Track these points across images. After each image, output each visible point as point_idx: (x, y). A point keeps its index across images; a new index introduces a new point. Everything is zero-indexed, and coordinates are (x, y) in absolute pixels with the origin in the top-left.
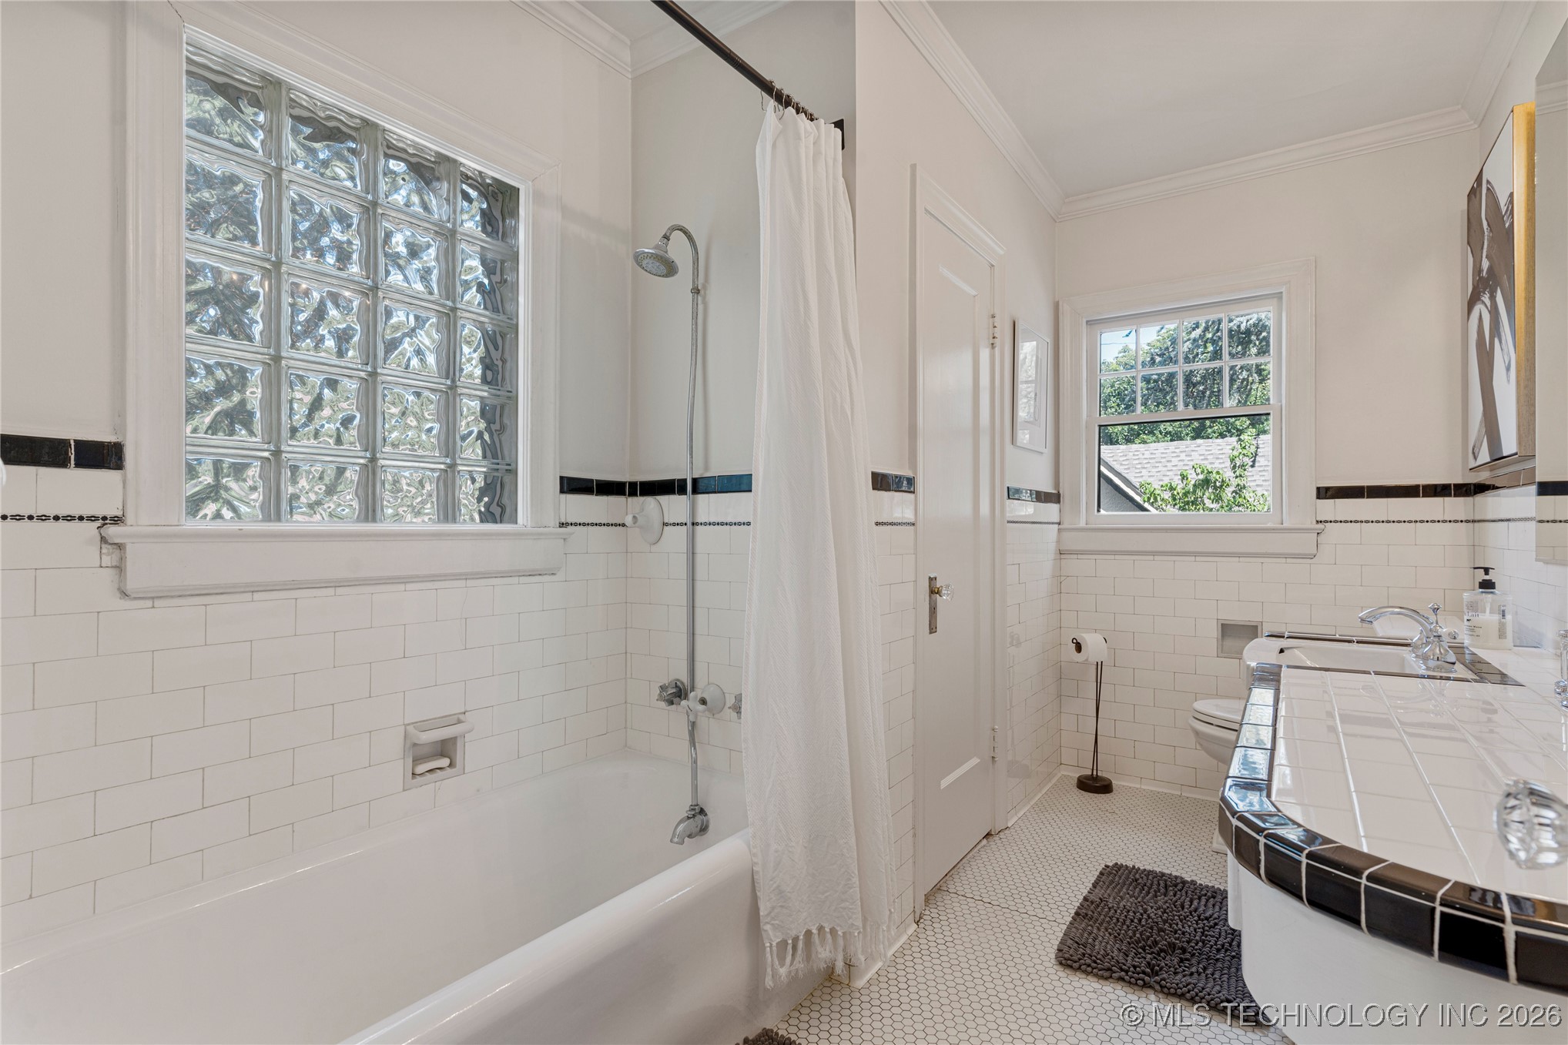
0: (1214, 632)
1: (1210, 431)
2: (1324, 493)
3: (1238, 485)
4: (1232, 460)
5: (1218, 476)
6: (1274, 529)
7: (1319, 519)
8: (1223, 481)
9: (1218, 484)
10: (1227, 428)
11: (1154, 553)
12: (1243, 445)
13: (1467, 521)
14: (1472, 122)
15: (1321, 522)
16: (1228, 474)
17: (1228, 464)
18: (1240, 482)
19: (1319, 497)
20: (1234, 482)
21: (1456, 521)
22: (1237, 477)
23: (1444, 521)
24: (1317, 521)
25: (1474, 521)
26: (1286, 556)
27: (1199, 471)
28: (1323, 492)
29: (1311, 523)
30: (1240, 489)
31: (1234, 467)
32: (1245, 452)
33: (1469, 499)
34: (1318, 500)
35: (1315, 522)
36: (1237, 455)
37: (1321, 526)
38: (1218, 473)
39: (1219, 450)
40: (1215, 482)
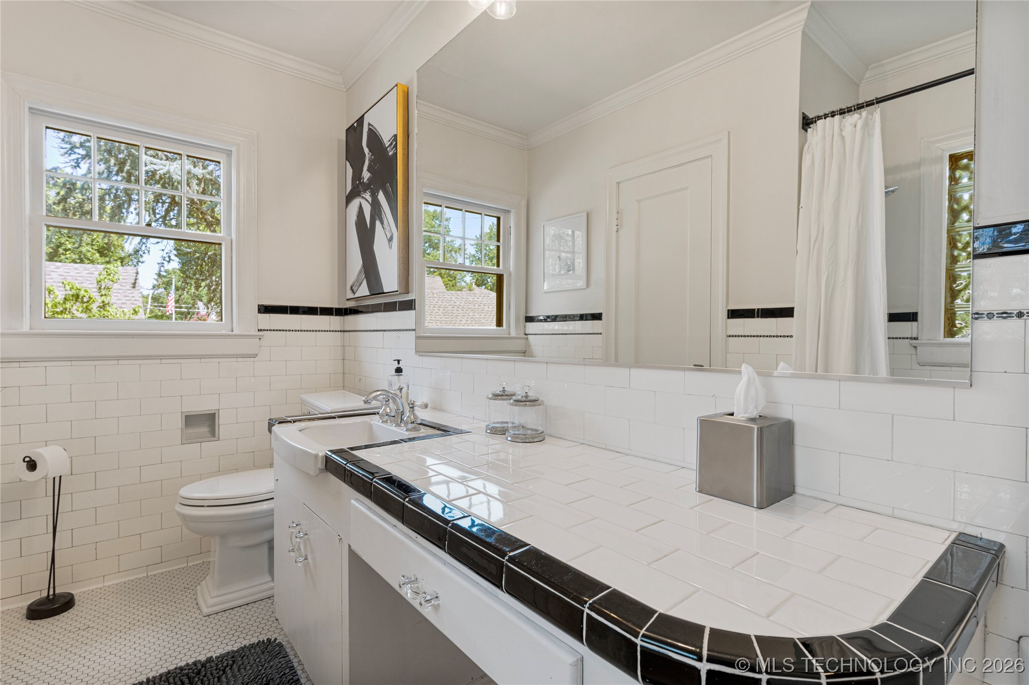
0: (179, 422)
1: (63, 257)
2: (266, 309)
3: (103, 302)
4: (99, 282)
5: (86, 293)
6: (229, 336)
7: (260, 328)
8: (90, 297)
9: (85, 300)
10: (80, 256)
11: (119, 358)
12: (109, 272)
13: (341, 331)
14: (343, 86)
15: (261, 330)
16: (94, 294)
17: (95, 285)
18: (105, 300)
19: (260, 311)
20: (100, 300)
21: (336, 331)
22: (102, 296)
23: (330, 331)
24: (259, 330)
25: (344, 331)
26: (237, 356)
27: (68, 288)
28: (262, 309)
29: (255, 331)
30: (103, 306)
31: (100, 288)
32: (110, 277)
33: (342, 317)
34: (260, 315)
35: (257, 330)
36: (103, 279)
37: (261, 333)
38: (86, 291)
39: (77, 273)
40: (82, 298)
